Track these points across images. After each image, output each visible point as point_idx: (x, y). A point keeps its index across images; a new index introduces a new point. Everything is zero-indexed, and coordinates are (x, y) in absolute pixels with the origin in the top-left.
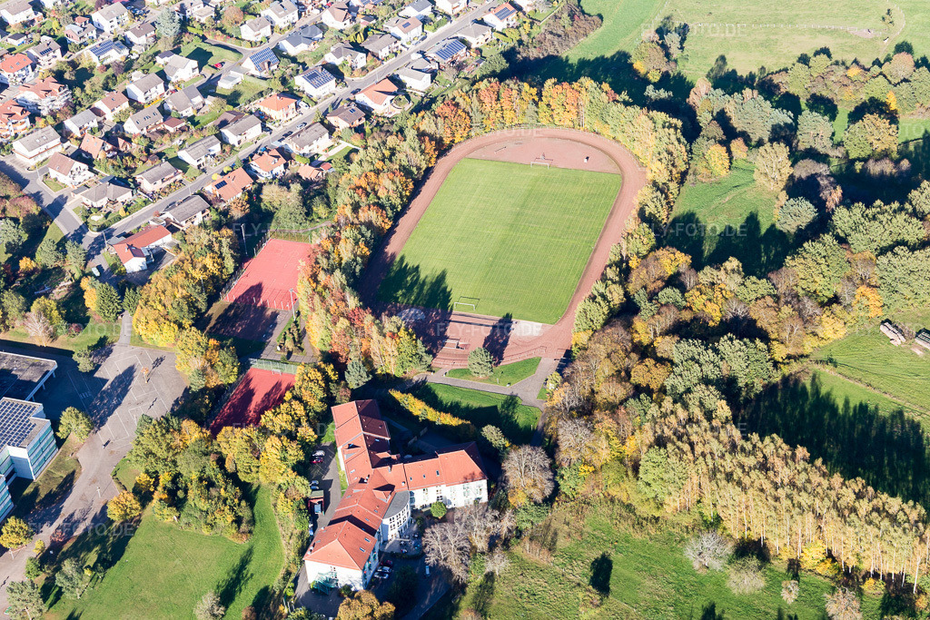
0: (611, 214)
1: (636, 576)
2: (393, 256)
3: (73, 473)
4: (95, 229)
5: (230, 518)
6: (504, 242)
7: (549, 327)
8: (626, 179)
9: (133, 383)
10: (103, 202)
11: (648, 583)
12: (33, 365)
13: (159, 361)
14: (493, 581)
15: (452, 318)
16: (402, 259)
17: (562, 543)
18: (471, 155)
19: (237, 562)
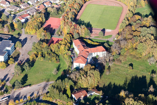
0: (122, 13)
1: (138, 66)
2: (78, 19)
3: (19, 54)
4: (13, 14)
5: (55, 59)
6: (101, 17)
7: (113, 30)
8: (124, 8)
9: (27, 40)
10: (13, 10)
11: (140, 67)
12: (6, 36)
13: (32, 37)
14: (110, 67)
15: (93, 29)
16: (80, 20)
17: (122, 62)
18: (91, 3)
19: (58, 66)
